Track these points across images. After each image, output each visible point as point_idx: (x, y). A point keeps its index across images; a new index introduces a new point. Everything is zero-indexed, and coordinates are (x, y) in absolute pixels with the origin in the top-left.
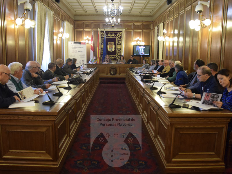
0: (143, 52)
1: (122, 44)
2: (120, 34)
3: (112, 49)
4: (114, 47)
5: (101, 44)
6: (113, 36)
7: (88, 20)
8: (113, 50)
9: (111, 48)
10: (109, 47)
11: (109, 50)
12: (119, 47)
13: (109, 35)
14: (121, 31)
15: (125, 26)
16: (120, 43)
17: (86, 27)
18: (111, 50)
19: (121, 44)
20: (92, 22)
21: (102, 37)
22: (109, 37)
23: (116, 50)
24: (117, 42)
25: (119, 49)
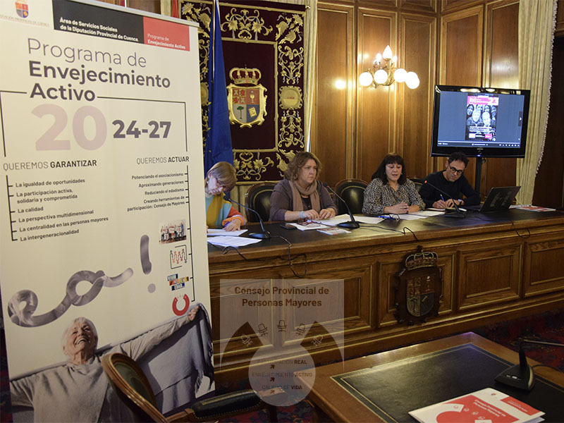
0: (487, 130)
1: (307, 83)
2: (298, 21)
3: (253, 111)
4: (263, 100)
8: (261, 119)
9: (249, 107)
10: (235, 100)
11: (233, 117)
12: (289, 98)
13: (233, 26)
14: (302, 8)
18: (249, 119)
22: (234, 39)
23: (277, 115)
24: (280, 67)
25: (291, 113)
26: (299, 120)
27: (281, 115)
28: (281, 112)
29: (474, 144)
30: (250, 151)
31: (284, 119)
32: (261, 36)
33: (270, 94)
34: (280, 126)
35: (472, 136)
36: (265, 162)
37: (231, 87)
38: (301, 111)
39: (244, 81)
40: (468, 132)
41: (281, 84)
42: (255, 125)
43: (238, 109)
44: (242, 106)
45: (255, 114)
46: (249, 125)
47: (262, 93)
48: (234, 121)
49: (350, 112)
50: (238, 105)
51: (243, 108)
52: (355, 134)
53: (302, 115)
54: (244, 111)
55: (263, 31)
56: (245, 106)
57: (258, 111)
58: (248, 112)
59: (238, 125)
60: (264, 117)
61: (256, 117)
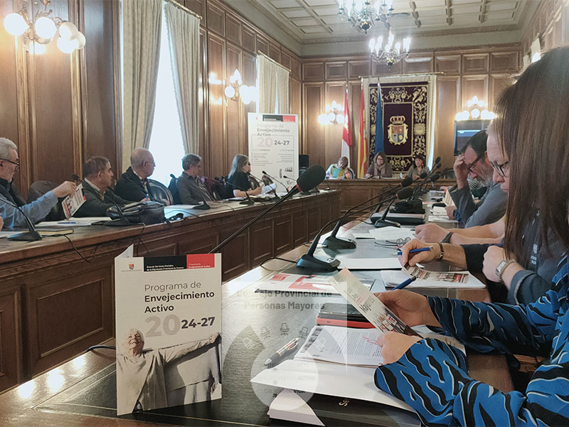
1: (429, 121)
2: (424, 90)
3: (401, 137)
4: (406, 131)
5: (371, 123)
6: (404, 97)
7: (337, 56)
8: (404, 141)
10: (393, 132)
11: (391, 140)
12: (419, 130)
13: (392, 97)
14: (426, 83)
15: (437, 66)
16: (424, 117)
17: (331, 74)
18: (399, 141)
19: (425, 122)
20: (347, 61)
21: (372, 103)
22: (392, 103)
23: (413, 139)
24: (414, 114)
25: (420, 137)
26: (424, 140)
28: (415, 137)
30: (399, 157)
31: (416, 140)
32: (405, 100)
33: (409, 128)
36: (406, 162)
37: (390, 126)
38: (425, 136)
39: (396, 123)
41: (415, 122)
42: (402, 144)
43: (394, 136)
44: (396, 134)
46: (399, 144)
47: (405, 128)
48: (392, 142)
50: (394, 134)
53: (425, 138)
54: (396, 137)
55: (407, 97)
57: (403, 137)
58: (398, 137)
60: (406, 140)
61: (402, 140)
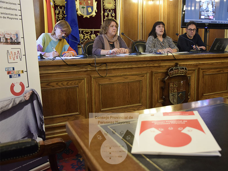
0: (211, 14)
3: (90, 10)
4: (95, 4)
8: (94, 14)
9: (88, 7)
10: (80, 3)
11: (79, 12)
12: (108, 3)
18: (88, 13)
23: (102, 12)
25: (110, 11)
26: (114, 15)
27: (104, 12)
28: (104, 10)
29: (204, 21)
30: (89, 30)
31: (106, 14)
33: (98, 2)
34: (104, 18)
35: (202, 17)
38: (115, 10)
40: (200, 15)
42: (91, 17)
43: (82, 8)
44: (84, 6)
45: (91, 11)
46: (88, 16)
47: (94, 0)
48: (80, 14)
49: (140, 13)
50: (82, 6)
51: (85, 8)
52: (142, 24)
53: (115, 12)
54: (85, 9)
56: (85, 6)
57: (92, 9)
58: (87, 10)
59: (82, 16)
60: (96, 13)
61: (91, 13)
